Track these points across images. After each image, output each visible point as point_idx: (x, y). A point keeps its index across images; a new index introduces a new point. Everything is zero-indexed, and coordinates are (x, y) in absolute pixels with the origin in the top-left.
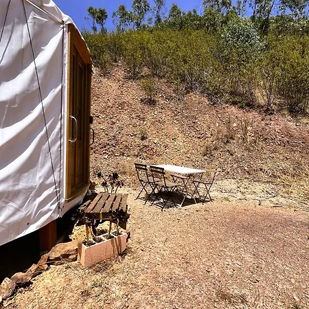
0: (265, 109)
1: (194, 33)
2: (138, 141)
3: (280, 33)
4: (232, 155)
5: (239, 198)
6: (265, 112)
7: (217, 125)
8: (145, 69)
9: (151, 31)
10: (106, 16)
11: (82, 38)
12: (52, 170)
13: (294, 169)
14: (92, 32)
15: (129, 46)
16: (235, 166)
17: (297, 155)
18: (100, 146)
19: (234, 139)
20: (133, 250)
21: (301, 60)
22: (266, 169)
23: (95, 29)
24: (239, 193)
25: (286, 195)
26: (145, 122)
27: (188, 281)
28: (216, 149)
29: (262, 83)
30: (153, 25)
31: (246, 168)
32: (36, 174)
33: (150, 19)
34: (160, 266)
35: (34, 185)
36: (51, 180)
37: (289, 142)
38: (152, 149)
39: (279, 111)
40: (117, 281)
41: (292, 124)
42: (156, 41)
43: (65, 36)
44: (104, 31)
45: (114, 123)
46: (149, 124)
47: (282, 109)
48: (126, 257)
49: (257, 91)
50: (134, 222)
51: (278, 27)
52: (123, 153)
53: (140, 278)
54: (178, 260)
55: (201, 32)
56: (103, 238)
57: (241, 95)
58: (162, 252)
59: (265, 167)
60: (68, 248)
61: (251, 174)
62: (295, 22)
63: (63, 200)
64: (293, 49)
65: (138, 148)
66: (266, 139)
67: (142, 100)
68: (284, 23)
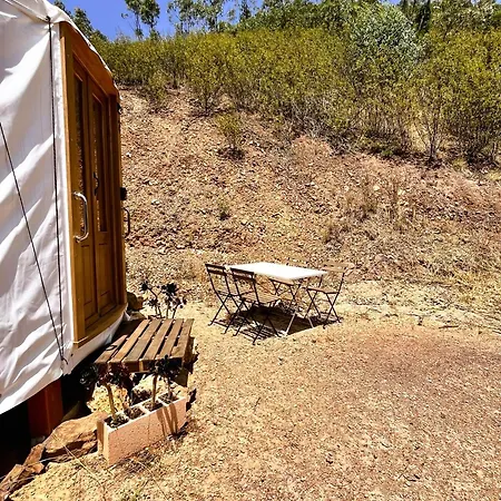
0: (426, 158)
1: (306, 33)
2: (214, 221)
3: (449, 27)
4: (372, 239)
5: (385, 313)
6: (426, 164)
7: (347, 189)
8: (225, 98)
9: (234, 33)
10: (158, 11)
11: (92, 48)
12: (44, 293)
13: (477, 260)
14: (134, 39)
15: (196, 60)
16: (378, 258)
17: (481, 234)
18: (152, 233)
19: (374, 212)
20: (199, 424)
21: (486, 73)
22: (431, 261)
23: (139, 33)
24: (386, 305)
25: (464, 305)
26: (226, 189)
27: (293, 485)
28: (346, 230)
29: (421, 114)
30: (236, 23)
31: (396, 261)
32: (10, 305)
33: (232, 13)
34: (245, 455)
35: (6, 325)
36: (42, 311)
37: (468, 213)
38: (239, 235)
39: (449, 161)
40: (167, 490)
41: (472, 184)
42: (243, 50)
43: (54, 47)
44: (155, 35)
45: (173, 193)
46: (232, 193)
47: (455, 158)
48: (186, 439)
49: (413, 128)
50: (204, 367)
51: (445, 18)
52: (191, 244)
53: (209, 481)
54: (277, 441)
55: (318, 31)
56: (143, 409)
57: (385, 136)
58: (250, 425)
59: (428, 259)
60: (80, 430)
61: (406, 270)
62: (474, 9)
63: (69, 344)
64: (472, 55)
65: (216, 234)
66: (429, 209)
67: (219, 152)
68: (456, 11)
